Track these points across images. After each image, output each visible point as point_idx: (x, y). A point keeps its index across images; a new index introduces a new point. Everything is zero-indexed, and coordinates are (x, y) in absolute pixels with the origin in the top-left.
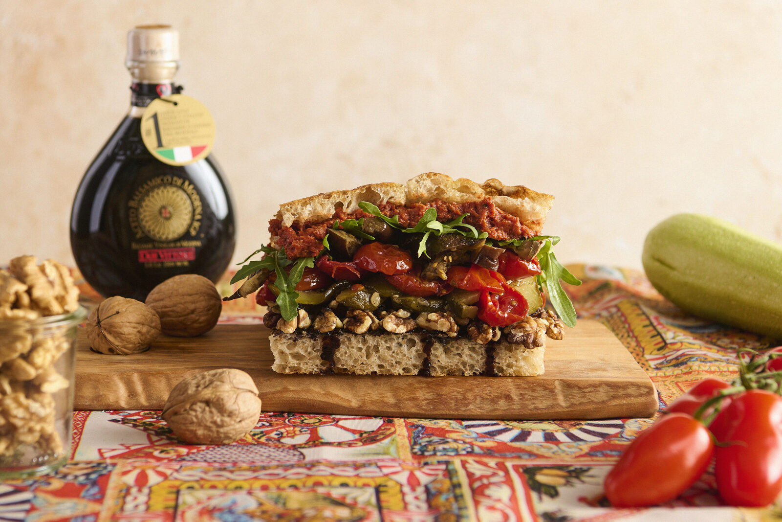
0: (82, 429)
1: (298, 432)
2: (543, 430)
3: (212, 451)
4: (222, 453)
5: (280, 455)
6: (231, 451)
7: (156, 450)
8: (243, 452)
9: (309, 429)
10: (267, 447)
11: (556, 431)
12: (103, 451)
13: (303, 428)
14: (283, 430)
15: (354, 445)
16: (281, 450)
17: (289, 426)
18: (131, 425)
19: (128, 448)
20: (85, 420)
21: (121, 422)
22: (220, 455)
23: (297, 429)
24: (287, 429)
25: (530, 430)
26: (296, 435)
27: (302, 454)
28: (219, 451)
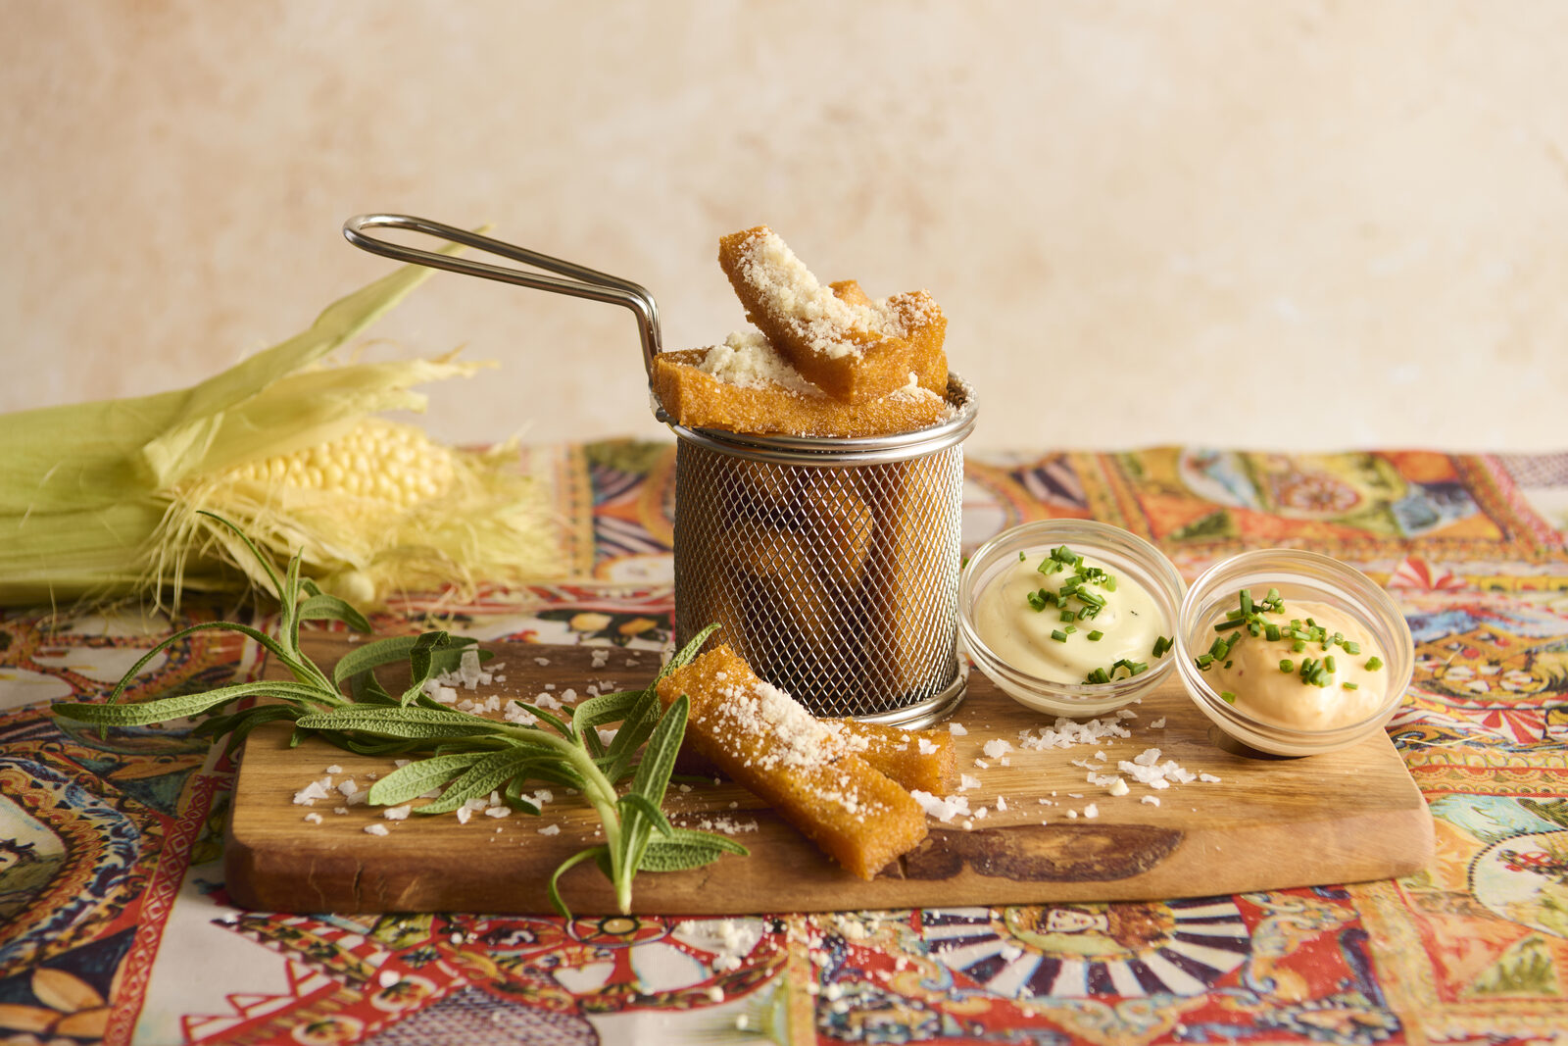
0: (156, 948)
1: (589, 958)
2: (1087, 957)
3: (411, 1024)
4: (433, 1031)
5: (549, 1035)
6: (451, 1022)
7: (299, 1021)
8: (474, 1027)
9: (612, 950)
10: (523, 1010)
11: (1113, 958)
12: (192, 1021)
13: (600, 949)
14: (560, 953)
15: (701, 1002)
16: (551, 1017)
17: (574, 943)
18: (254, 935)
19: (242, 1011)
20: (163, 922)
21: (235, 927)
22: (427, 1035)
23: (590, 950)
24: (570, 950)
25: (1059, 957)
26: (585, 962)
27: (593, 1032)
28: (426, 1022)
